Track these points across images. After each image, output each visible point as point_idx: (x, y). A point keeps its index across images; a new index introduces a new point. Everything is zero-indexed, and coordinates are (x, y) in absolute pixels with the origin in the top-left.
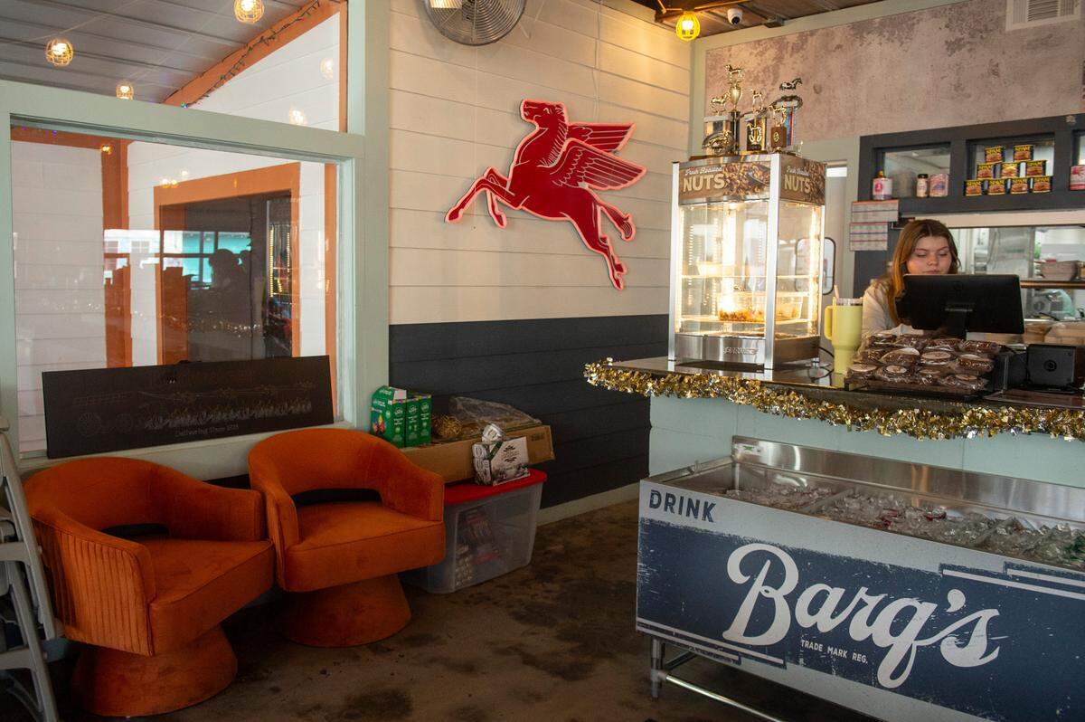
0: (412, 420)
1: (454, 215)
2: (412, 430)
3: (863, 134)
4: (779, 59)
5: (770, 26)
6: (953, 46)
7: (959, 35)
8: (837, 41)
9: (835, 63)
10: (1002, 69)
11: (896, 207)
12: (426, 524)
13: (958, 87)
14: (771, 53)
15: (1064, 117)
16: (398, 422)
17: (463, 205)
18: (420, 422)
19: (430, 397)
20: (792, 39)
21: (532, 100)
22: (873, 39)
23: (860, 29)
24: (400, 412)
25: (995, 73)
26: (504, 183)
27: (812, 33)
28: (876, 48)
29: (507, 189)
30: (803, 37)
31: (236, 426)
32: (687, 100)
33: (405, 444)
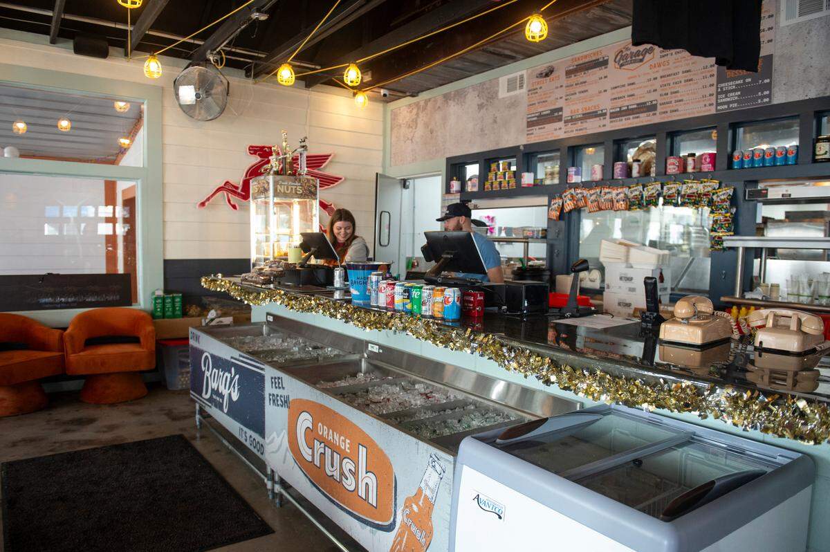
0: (168, 305)
1: (203, 204)
2: (168, 310)
3: (448, 156)
4: (417, 114)
5: (413, 96)
6: (481, 106)
7: (483, 101)
8: (438, 105)
9: (438, 116)
10: (498, 120)
11: (459, 197)
12: (141, 350)
13: (482, 130)
14: (415, 111)
15: (519, 147)
16: (159, 306)
17: (208, 199)
18: (174, 307)
19: (180, 295)
20: (422, 103)
21: (253, 145)
22: (451, 103)
23: (447, 97)
24: (160, 301)
25: (495, 121)
26: (237, 188)
27: (430, 100)
28: (453, 108)
29: (239, 191)
30: (427, 102)
31: (75, 304)
32: (381, 138)
33: (164, 317)
